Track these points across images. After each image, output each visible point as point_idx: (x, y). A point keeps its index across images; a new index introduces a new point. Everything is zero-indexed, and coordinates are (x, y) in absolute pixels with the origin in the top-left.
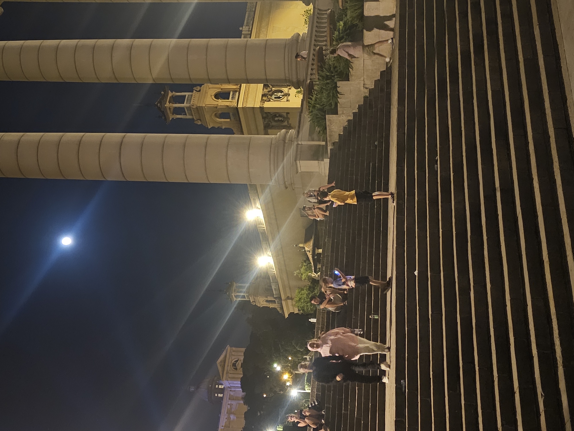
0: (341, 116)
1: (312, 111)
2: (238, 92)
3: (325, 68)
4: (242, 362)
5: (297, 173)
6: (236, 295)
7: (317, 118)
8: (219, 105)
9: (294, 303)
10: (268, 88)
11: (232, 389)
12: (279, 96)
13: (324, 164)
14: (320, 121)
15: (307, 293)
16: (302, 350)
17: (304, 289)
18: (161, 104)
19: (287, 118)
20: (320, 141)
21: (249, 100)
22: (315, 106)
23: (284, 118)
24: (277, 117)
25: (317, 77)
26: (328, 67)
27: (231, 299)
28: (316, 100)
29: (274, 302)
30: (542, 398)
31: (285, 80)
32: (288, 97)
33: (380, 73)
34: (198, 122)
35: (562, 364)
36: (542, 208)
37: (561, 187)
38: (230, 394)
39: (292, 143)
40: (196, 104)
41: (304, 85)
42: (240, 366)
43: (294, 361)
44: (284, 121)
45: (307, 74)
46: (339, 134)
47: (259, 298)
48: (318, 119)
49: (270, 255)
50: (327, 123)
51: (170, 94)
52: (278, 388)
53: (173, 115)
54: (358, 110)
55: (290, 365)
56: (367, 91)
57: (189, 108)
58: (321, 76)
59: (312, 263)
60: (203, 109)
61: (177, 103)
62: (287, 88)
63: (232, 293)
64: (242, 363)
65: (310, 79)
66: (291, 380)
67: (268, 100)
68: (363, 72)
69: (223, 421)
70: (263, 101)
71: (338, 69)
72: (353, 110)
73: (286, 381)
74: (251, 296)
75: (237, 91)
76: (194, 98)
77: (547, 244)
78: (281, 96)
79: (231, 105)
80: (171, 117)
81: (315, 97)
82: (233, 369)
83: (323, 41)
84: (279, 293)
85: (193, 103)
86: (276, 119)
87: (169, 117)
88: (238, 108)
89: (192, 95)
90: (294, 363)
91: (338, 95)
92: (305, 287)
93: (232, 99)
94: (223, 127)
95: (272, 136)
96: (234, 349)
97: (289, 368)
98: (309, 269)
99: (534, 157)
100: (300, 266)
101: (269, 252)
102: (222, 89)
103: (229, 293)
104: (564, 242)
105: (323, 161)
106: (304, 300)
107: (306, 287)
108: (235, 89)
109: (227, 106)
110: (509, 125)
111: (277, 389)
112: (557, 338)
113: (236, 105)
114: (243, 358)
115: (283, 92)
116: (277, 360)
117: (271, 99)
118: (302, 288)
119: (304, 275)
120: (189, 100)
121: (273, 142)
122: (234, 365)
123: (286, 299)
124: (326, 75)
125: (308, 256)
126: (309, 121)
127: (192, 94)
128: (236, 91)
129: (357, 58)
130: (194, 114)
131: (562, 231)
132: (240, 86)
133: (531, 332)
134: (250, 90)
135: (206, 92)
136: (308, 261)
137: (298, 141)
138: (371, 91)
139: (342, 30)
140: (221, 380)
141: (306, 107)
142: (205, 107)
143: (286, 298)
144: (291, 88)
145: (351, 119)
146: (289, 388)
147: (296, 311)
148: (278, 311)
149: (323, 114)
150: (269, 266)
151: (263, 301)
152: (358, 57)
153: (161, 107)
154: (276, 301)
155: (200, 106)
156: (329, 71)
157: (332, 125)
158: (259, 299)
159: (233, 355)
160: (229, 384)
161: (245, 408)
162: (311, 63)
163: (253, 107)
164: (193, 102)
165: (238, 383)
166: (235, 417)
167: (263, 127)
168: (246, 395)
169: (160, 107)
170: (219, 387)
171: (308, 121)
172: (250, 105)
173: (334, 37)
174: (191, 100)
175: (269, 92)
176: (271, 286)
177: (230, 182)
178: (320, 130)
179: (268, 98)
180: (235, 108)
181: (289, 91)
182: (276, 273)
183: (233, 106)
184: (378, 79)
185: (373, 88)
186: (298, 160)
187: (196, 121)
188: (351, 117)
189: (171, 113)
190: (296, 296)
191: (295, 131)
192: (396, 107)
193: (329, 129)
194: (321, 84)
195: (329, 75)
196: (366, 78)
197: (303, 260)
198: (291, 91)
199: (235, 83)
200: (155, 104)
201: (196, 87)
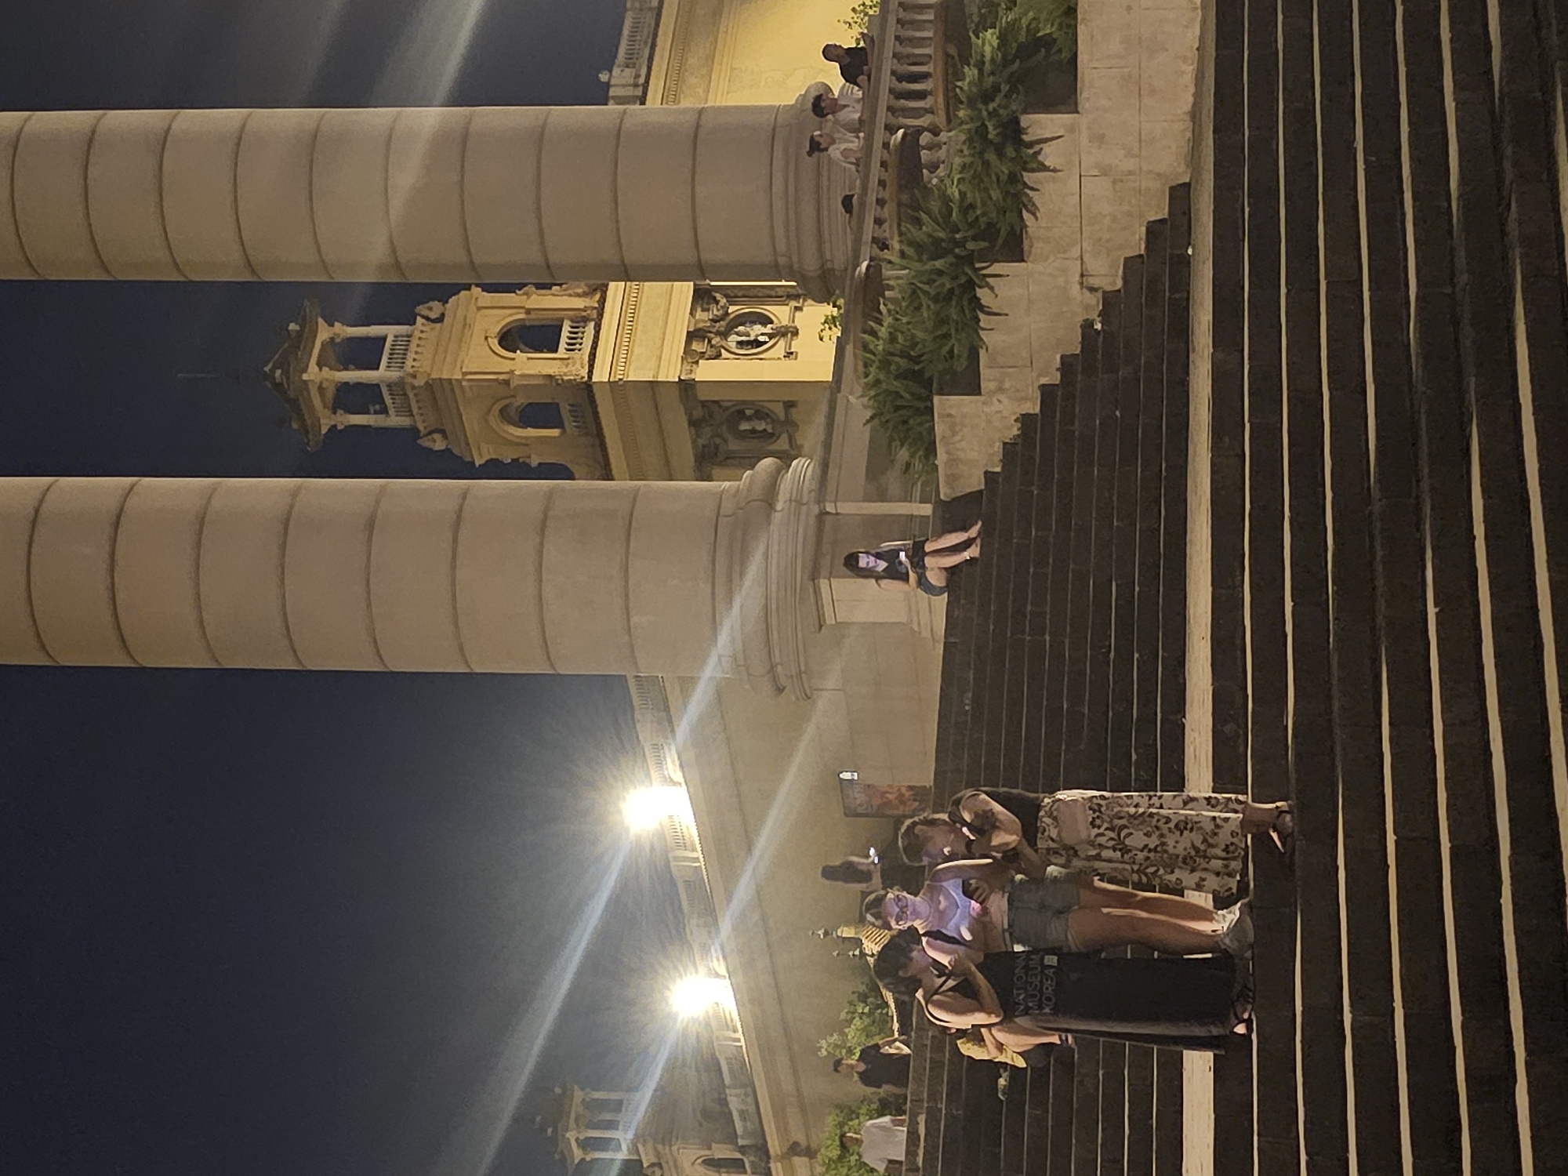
0: (995, 401)
1: (878, 382)
2: (592, 324)
3: (928, 213)
5: (821, 626)
6: (582, 1137)
7: (898, 408)
8: (517, 373)
9: (819, 1170)
10: (711, 306)
12: (757, 336)
14: (911, 422)
17: (861, 1111)
18: (288, 372)
19: (789, 424)
20: (911, 501)
21: (635, 354)
22: (889, 363)
23: (773, 421)
24: (749, 419)
25: (898, 248)
26: (940, 209)
27: (562, 1153)
28: (893, 339)
29: (736, 1165)
31: (777, 271)
32: (792, 340)
33: (1144, 229)
34: (435, 441)
39: (799, 509)
40: (428, 371)
41: (848, 282)
44: (777, 433)
45: (858, 242)
46: (986, 473)
47: (678, 1149)
48: (900, 413)
49: (722, 969)
50: (940, 428)
51: (324, 333)
53: (335, 413)
54: (1059, 376)
56: (1095, 301)
57: (398, 388)
58: (911, 244)
59: (893, 1003)
60: (453, 390)
61: (352, 367)
62: (787, 305)
63: (567, 1130)
65: (871, 260)
67: (714, 352)
68: (1078, 225)
70: (691, 356)
71: (979, 212)
72: (1039, 375)
74: (645, 1141)
75: (591, 321)
76: (418, 346)
78: (762, 339)
79: (565, 375)
80: (327, 421)
81: (890, 326)
83: (922, 112)
84: (757, 1127)
85: (413, 367)
86: (744, 426)
87: (319, 421)
88: (595, 389)
89: (409, 336)
91: (981, 316)
93: (568, 350)
94: (534, 462)
95: (720, 486)
98: (879, 1025)
100: (843, 1015)
101: (718, 960)
102: (528, 311)
103: (555, 1131)
108: (584, 310)
109: (550, 376)
113: (584, 372)
115: (771, 322)
117: (723, 351)
118: (850, 1108)
120: (399, 357)
121: (727, 507)
123: (787, 1153)
124: (930, 239)
126: (868, 421)
127: (409, 333)
128: (586, 320)
129: (1052, 171)
130: (420, 408)
132: (603, 301)
134: (642, 312)
135: (466, 325)
136: (876, 997)
137: (824, 501)
138: (1110, 301)
139: (993, 60)
141: (856, 368)
142: (457, 380)
143: (785, 1150)
144: (803, 305)
145: (1032, 412)
149: (923, 392)
150: (717, 1017)
151: (693, 1164)
152: (1058, 168)
153: (289, 385)
154: (745, 1162)
155: (440, 379)
156: (944, 226)
157: (958, 438)
158: (675, 1154)
162: (874, 199)
163: (651, 379)
164: (414, 364)
167: (692, 458)
169: (281, 384)
171: (864, 421)
172: (639, 372)
173: (961, 88)
174: (407, 357)
175: (714, 321)
176: (726, 1099)
177: (555, 670)
178: (912, 456)
179: (711, 347)
180: (583, 386)
181: (794, 316)
182: (744, 1047)
183: (572, 378)
184: (1137, 253)
185: (1119, 291)
186: (825, 578)
187: (425, 439)
188: (1035, 404)
189: (325, 406)
190: (829, 1142)
191: (812, 465)
192: (1206, 353)
193: (948, 452)
194: (913, 273)
195: (942, 240)
196: (1089, 249)
197: (853, 993)
198: (800, 320)
199: (578, 287)
200: (265, 372)
201: (426, 305)
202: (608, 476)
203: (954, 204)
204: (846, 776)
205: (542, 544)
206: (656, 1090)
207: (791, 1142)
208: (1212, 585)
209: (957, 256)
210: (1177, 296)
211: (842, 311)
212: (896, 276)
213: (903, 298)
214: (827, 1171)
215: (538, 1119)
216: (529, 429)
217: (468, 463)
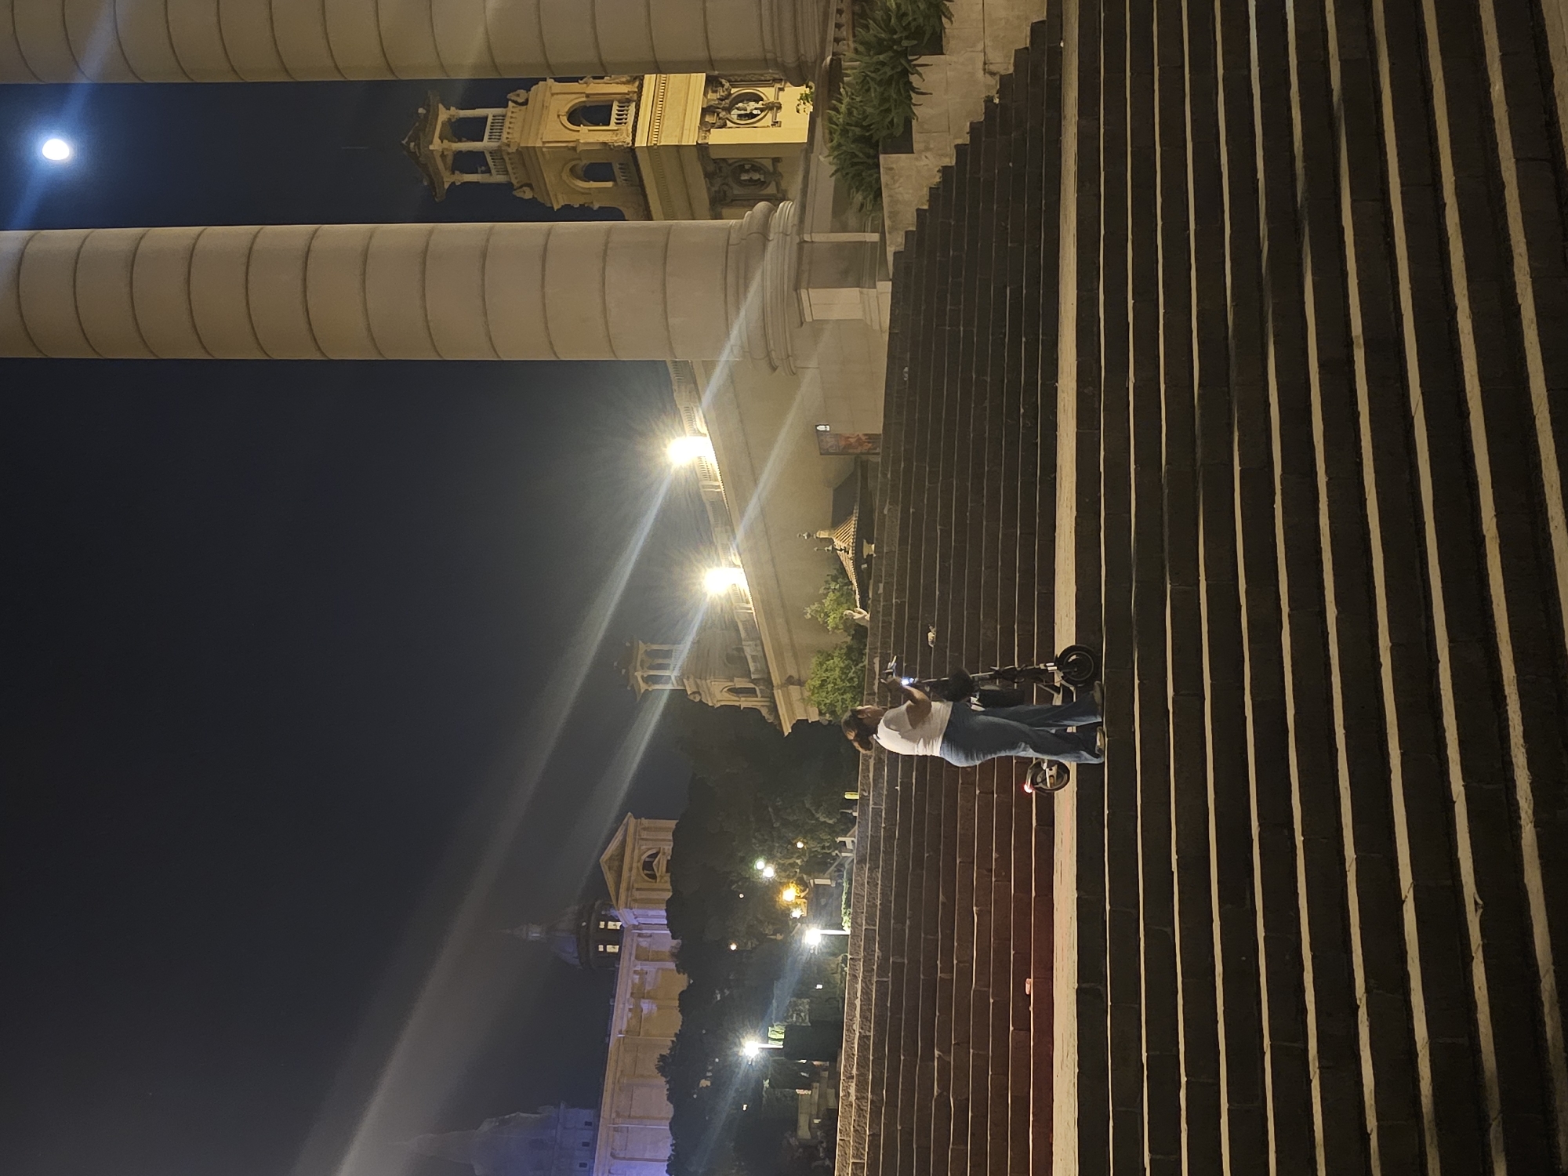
0: (923, 157)
1: (839, 145)
2: (634, 104)
3: (874, 20)
4: (669, 858)
5: (802, 324)
6: (645, 676)
8: (581, 141)
9: (807, 694)
10: (718, 89)
11: (644, 932)
12: (752, 110)
13: (877, 297)
14: (864, 174)
15: (842, 665)
16: (831, 822)
17: (835, 655)
18: (419, 144)
19: (776, 175)
20: (864, 232)
21: (665, 126)
22: (847, 131)
24: (747, 171)
25: (852, 45)
26: (882, 16)
27: (632, 686)
28: (850, 113)
29: (751, 692)
30: (1476, 911)
31: (765, 63)
32: (777, 112)
33: (1028, 28)
34: (524, 192)
35: (1532, 817)
36: (1479, 388)
37: (1534, 326)
38: (638, 946)
39: (786, 238)
40: (519, 141)
41: (817, 72)
42: (664, 869)
43: (811, 852)
44: (768, 182)
45: (823, 41)
46: (918, 210)
47: (712, 682)
48: (856, 168)
49: (738, 561)
50: (884, 178)
51: (444, 115)
52: (770, 927)
53: (453, 173)
54: (968, 137)
55: (801, 862)
56: (994, 82)
57: (497, 153)
58: (862, 43)
59: (855, 584)
60: (536, 155)
61: (464, 139)
62: (773, 86)
63: (635, 670)
64: (668, 861)
65: (834, 54)
66: (804, 903)
67: (719, 123)
68: (982, 26)
69: (622, 1018)
70: (705, 127)
71: (910, 19)
72: (956, 138)
73: (791, 907)
74: (688, 677)
75: (634, 101)
76: (510, 123)
77: (1492, 487)
78: (755, 112)
79: (616, 142)
80: (449, 179)
81: (849, 104)
82: (646, 878)
84: (764, 667)
85: (507, 138)
86: (745, 177)
87: (443, 179)
88: (636, 150)
89: (504, 116)
90: (810, 857)
91: (913, 95)
92: (835, 649)
93: (617, 123)
94: (596, 206)
95: (729, 223)
96: (645, 822)
97: (798, 870)
98: (846, 598)
99: (1460, 245)
100: (822, 591)
101: (735, 555)
102: (588, 96)
103: (627, 672)
104: (1542, 480)
105: (875, 287)
106: (835, 684)
107: (840, 650)
108: (628, 93)
109: (605, 143)
110: (1389, 156)
111: (768, 930)
112: (1518, 748)
113: (629, 140)
114: (671, 848)
115: (762, 100)
116: (763, 851)
117: (728, 122)
118: (827, 652)
119: (832, 617)
120: (497, 130)
121: (734, 240)
122: (648, 865)
123: (785, 684)
124: (876, 40)
125: (844, 563)
126: (833, 174)
127: (504, 113)
128: (629, 101)
130: (513, 169)
131: (1536, 450)
132: (641, 85)
133: (1447, 734)
134: (669, 94)
135: (544, 107)
136: (843, 578)
137: (803, 233)
138: (1005, 82)
140: (614, 908)
141: (824, 133)
142: (541, 148)
143: (784, 682)
144: (784, 87)
145: (950, 165)
146: (799, 924)
147: (814, 717)
148: (764, 717)
149: (872, 152)
150: (735, 594)
151: (721, 691)
154: (757, 689)
155: (527, 147)
156: (885, 28)
157: (897, 185)
158: (709, 684)
159: (643, 839)
160: (636, 918)
161: (682, 982)
162: (835, 9)
163: (677, 144)
164: (508, 135)
165: (659, 916)
166: (654, 1007)
167: (708, 200)
168: (682, 946)
169: (415, 153)
170: (609, 927)
171: (831, 174)
172: (668, 139)
174: (503, 131)
175: (721, 100)
176: (742, 649)
177: (616, 356)
178: (864, 199)
179: (720, 119)
180: (627, 150)
181: (778, 95)
182: (754, 614)
183: (620, 144)
184: (1024, 46)
185: (1011, 74)
186: (804, 288)
187: (518, 191)
188: (951, 158)
189: (446, 169)
190: (813, 676)
191: (794, 206)
192: (1073, 120)
193: (890, 196)
194: (864, 65)
195: (885, 40)
196: (989, 44)
197: (828, 575)
198: (783, 98)
199: (623, 77)
200: (403, 144)
201: (514, 93)
202: (651, 219)
203: (892, 12)
204: (821, 428)
205: (604, 269)
206: (693, 643)
207: (788, 676)
208: (1077, 289)
209: (896, 51)
210: (1052, 78)
211: (813, 90)
212: (853, 67)
213: (857, 83)
214: (813, 694)
215: (615, 664)
216: (591, 182)
217: (549, 207)
